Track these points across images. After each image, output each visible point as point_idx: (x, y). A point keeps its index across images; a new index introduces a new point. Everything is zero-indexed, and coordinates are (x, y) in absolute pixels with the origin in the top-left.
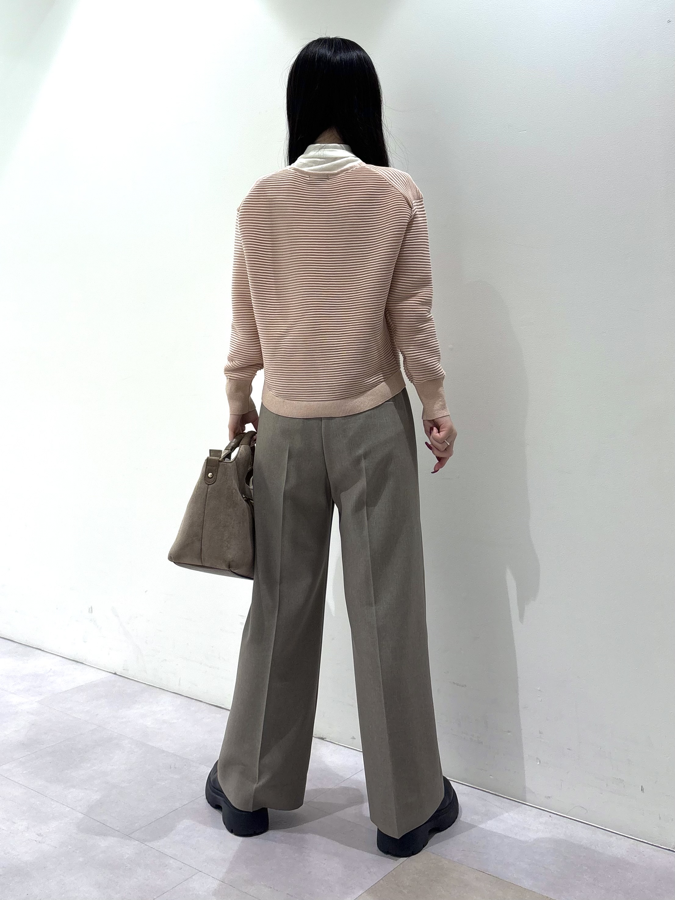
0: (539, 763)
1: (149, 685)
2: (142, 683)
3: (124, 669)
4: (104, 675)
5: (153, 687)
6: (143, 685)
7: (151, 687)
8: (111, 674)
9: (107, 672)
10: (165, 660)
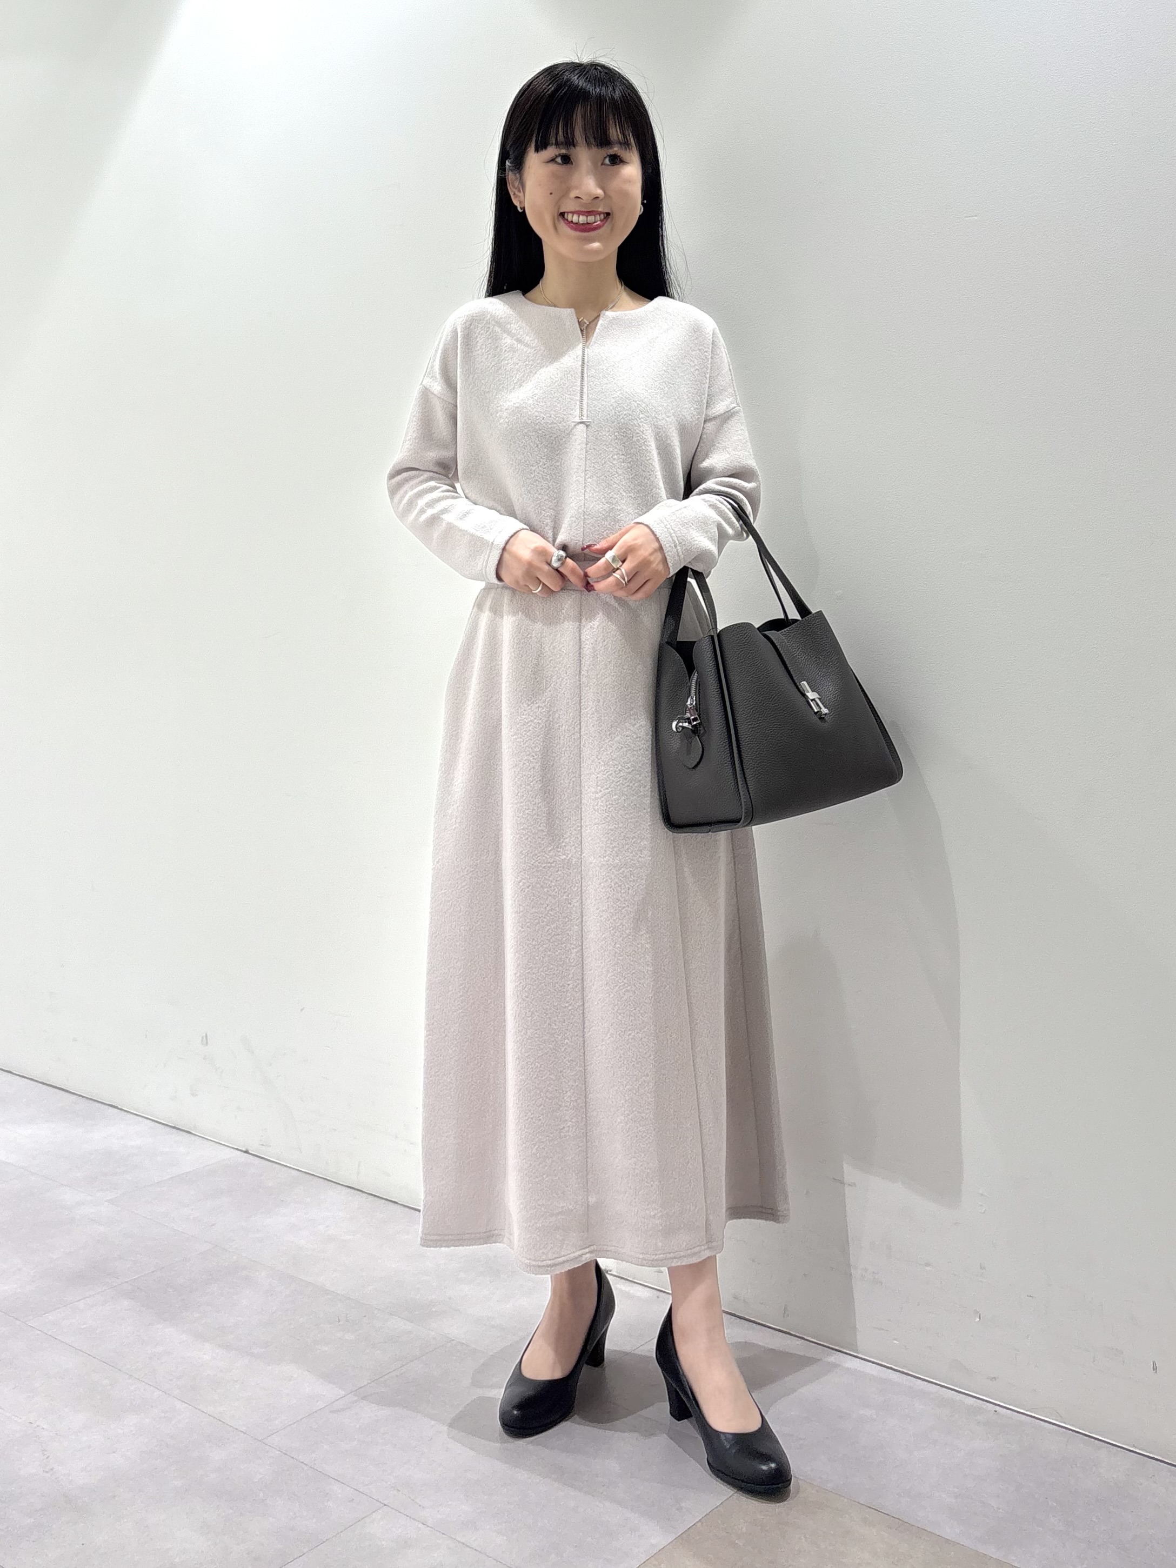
0: (978, 1319)
1: (305, 1173)
2: (294, 1169)
3: (263, 1145)
4: (227, 1155)
5: (312, 1177)
6: (293, 1172)
7: (308, 1176)
8: (240, 1152)
9: (233, 1148)
10: (335, 1130)
